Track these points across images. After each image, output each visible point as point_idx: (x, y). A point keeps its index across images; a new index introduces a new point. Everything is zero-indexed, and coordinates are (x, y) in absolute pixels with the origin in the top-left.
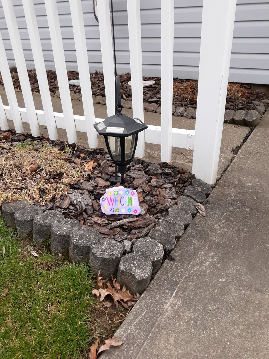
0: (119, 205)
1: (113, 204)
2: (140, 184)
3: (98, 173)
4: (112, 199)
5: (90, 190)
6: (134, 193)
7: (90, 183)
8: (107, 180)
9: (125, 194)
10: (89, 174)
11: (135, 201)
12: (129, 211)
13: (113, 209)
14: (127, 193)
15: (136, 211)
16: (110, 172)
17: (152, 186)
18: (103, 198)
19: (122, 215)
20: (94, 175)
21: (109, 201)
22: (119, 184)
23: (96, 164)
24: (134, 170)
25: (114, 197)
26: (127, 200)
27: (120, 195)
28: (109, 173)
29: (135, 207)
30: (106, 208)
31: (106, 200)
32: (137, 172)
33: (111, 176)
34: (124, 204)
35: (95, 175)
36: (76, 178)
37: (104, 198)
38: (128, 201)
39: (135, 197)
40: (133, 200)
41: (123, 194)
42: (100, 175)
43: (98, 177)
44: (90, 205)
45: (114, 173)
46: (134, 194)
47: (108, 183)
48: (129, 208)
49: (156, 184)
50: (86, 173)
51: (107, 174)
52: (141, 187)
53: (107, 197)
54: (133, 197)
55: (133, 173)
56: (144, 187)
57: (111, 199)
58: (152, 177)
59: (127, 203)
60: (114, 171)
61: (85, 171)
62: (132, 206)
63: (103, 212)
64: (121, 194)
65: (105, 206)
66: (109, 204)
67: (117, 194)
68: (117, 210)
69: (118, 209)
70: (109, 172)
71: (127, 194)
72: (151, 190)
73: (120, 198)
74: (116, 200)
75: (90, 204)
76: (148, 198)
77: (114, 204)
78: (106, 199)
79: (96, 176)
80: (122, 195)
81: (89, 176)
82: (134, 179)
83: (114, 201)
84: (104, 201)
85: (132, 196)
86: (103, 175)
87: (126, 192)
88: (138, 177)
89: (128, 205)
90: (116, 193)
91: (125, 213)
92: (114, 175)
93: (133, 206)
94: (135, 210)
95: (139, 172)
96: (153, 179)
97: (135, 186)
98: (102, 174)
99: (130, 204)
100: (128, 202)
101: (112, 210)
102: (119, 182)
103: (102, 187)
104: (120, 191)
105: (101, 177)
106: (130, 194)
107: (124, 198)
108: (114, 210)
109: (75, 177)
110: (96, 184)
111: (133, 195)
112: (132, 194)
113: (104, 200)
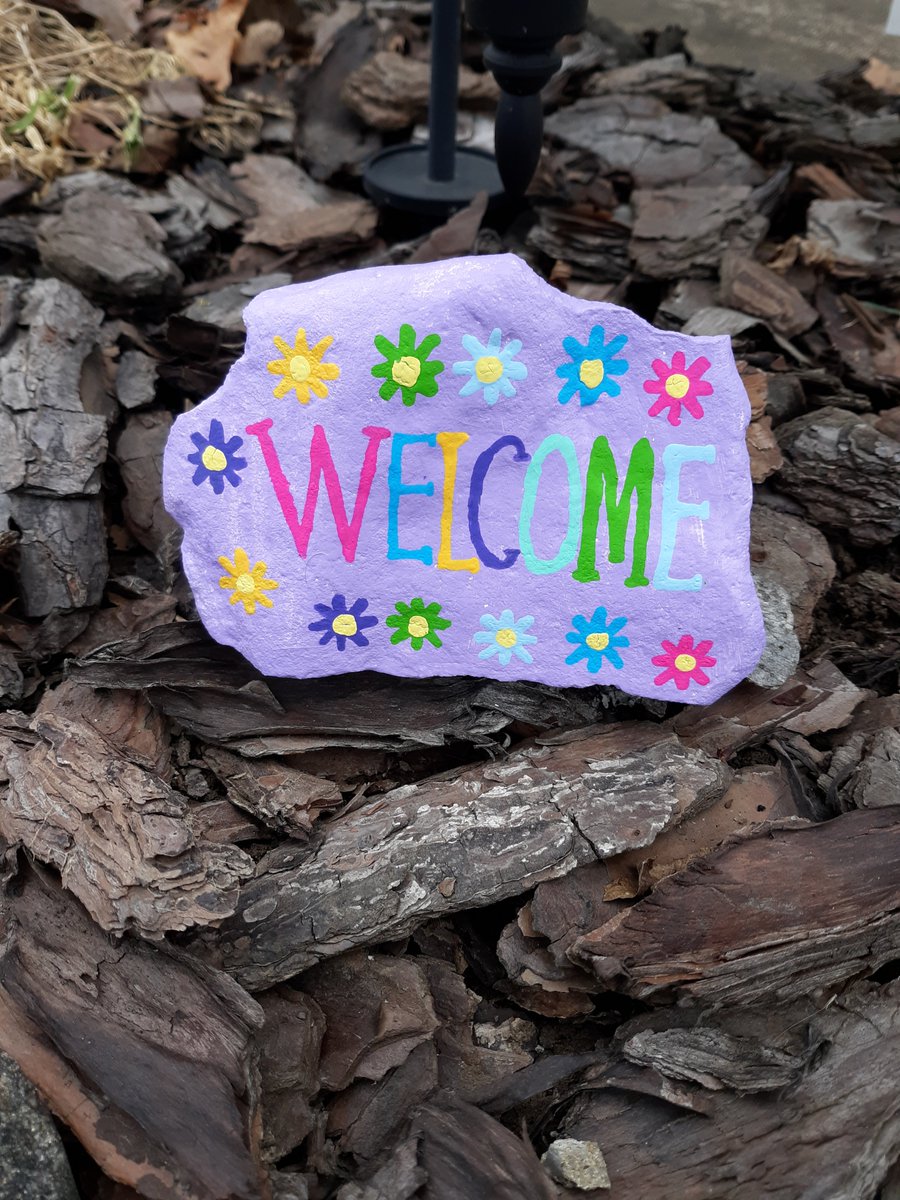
0: (444, 557)
1: (348, 539)
2: (697, 245)
3: (271, 118)
4: (348, 469)
5: (128, 281)
6: (699, 388)
7: (159, 203)
8: (342, 183)
9: (554, 390)
10: (177, 118)
11: (703, 510)
12: (587, 651)
13: (361, 604)
14: (592, 372)
15: (702, 652)
16: (384, 96)
17: (826, 280)
18: (197, 438)
19: (486, 697)
20: (226, 132)
21: (298, 491)
22: (465, 223)
23: (267, 30)
24: (623, 99)
25: (375, 435)
26: (576, 491)
27: (474, 411)
28: (375, 114)
29: (690, 597)
30: (245, 584)
31: (256, 474)
32: (655, 115)
33: (394, 138)
34: (525, 546)
35: (244, 125)
36: (38, 143)
37: (216, 428)
38: (591, 501)
39: (707, 452)
40: (668, 490)
41: (523, 387)
42: (284, 132)
43: (266, 147)
44: (68, 499)
45: (417, 112)
46: (691, 404)
47: (350, 216)
48: (588, 610)
49: (867, 258)
50: (155, 103)
51: (356, 124)
52: (712, 275)
53: (261, 429)
54: (674, 454)
55: (610, 122)
56: (746, 279)
57: (320, 453)
58: (815, 172)
59: (575, 533)
60: (424, 93)
61: (142, 91)
62: (639, 576)
63: (218, 628)
64: (491, 397)
65: (235, 554)
66: (301, 535)
67: (426, 387)
68: (418, 626)
69: (431, 612)
70: (375, 101)
71: (589, 399)
72: (819, 323)
73: (458, 450)
74: (407, 479)
75: (65, 486)
76: (830, 434)
77: (373, 532)
78: (252, 450)
79: (250, 140)
80: (504, 406)
81: (183, 132)
82: (624, 185)
83: (364, 490)
84: (216, 479)
85: (661, 423)
86: (317, 133)
87: (575, 354)
88: (666, 172)
89: (585, 568)
90: (407, 370)
91: (533, 675)
92: (422, 135)
93: (662, 579)
94: (686, 645)
95: (670, 125)
96: (824, 195)
97: (645, 257)
98: (301, 120)
99: (616, 557)
100: (590, 517)
101: (345, 625)
102: (462, 204)
103: (274, 251)
104: (470, 341)
105: (292, 157)
106: (633, 401)
107: (538, 454)
108: (365, 623)
109: (32, 134)
110: (222, 219)
111: (673, 409)
112: (665, 400)
113: (214, 459)
